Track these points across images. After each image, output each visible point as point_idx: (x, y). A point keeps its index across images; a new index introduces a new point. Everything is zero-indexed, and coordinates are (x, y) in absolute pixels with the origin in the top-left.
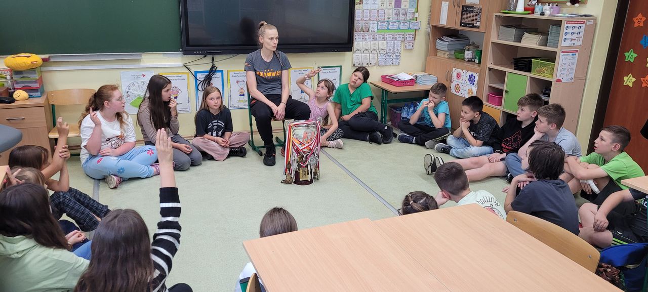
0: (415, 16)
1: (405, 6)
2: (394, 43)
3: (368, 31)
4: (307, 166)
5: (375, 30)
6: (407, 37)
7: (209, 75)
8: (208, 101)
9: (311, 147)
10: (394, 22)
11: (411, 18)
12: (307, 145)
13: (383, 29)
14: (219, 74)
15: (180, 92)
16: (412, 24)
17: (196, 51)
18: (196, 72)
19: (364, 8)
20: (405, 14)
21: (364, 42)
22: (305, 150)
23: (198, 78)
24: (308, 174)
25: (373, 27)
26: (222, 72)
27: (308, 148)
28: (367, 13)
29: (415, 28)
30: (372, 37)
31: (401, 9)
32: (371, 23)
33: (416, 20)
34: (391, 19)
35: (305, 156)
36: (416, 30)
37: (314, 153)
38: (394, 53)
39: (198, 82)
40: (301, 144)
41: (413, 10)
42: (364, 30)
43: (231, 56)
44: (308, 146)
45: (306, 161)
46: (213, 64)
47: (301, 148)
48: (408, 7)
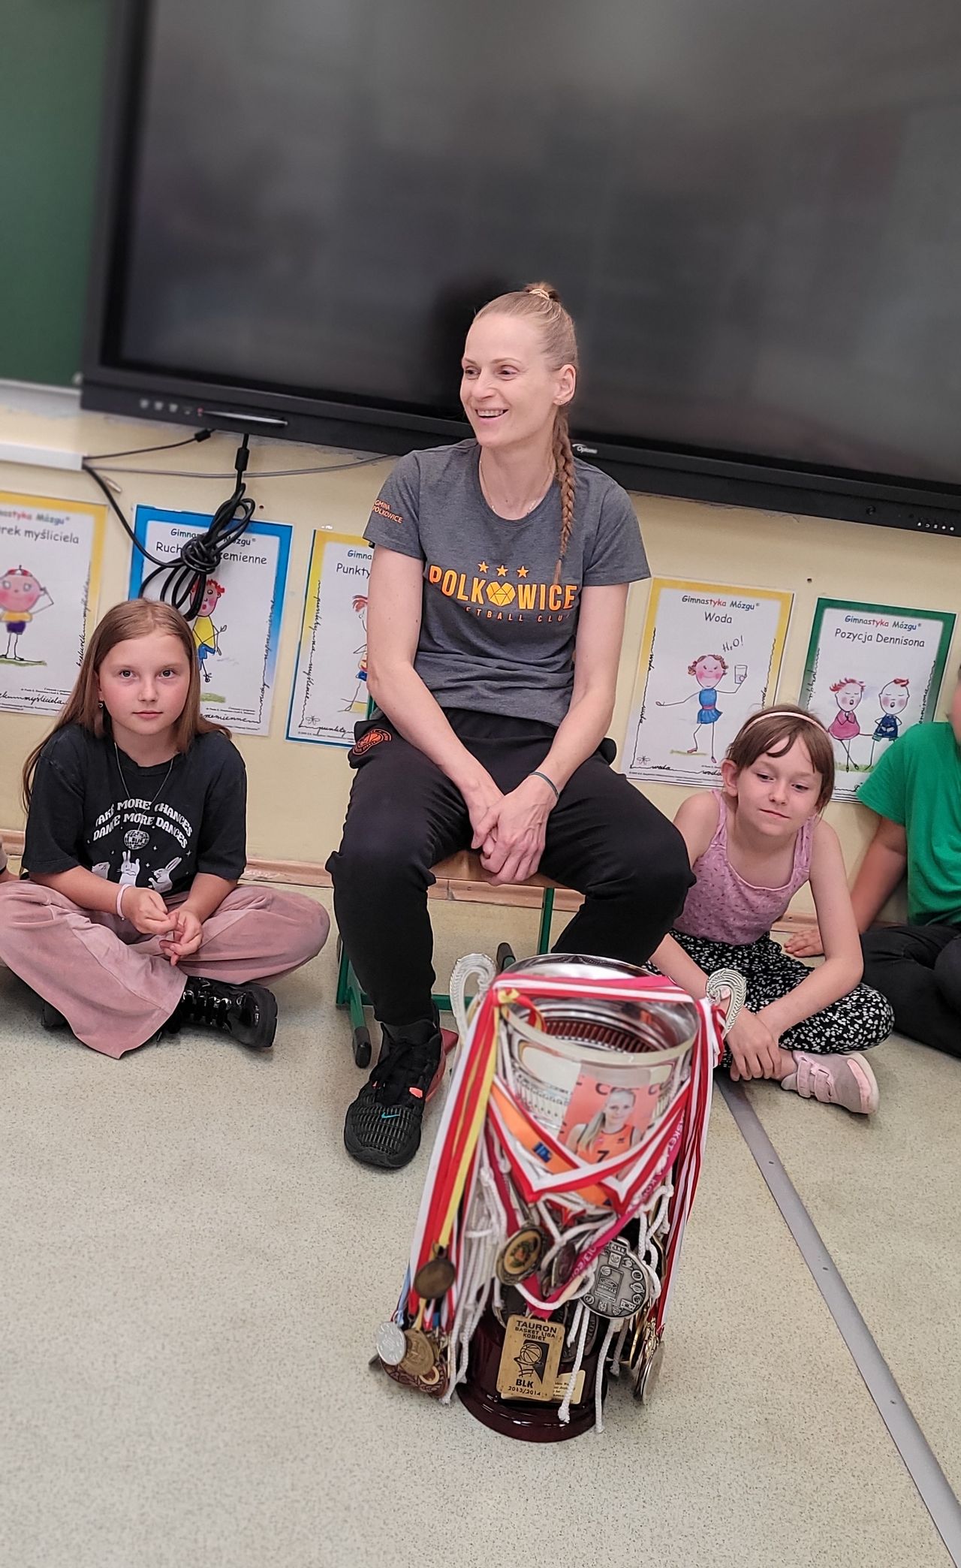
4: (564, 1316)
7: (205, 539)
8: (110, 681)
9: (621, 1187)
12: (587, 1170)
14: (265, 546)
15: (43, 601)
17: (153, 395)
18: (146, 513)
22: (574, 1204)
23: (150, 547)
24: (566, 1367)
26: (284, 533)
27: (593, 1190)
35: (560, 1240)
37: (631, 1231)
39: (149, 567)
40: (546, 1149)
43: (348, 456)
44: (596, 1180)
45: (565, 1280)
46: (241, 487)
47: (540, 1177)
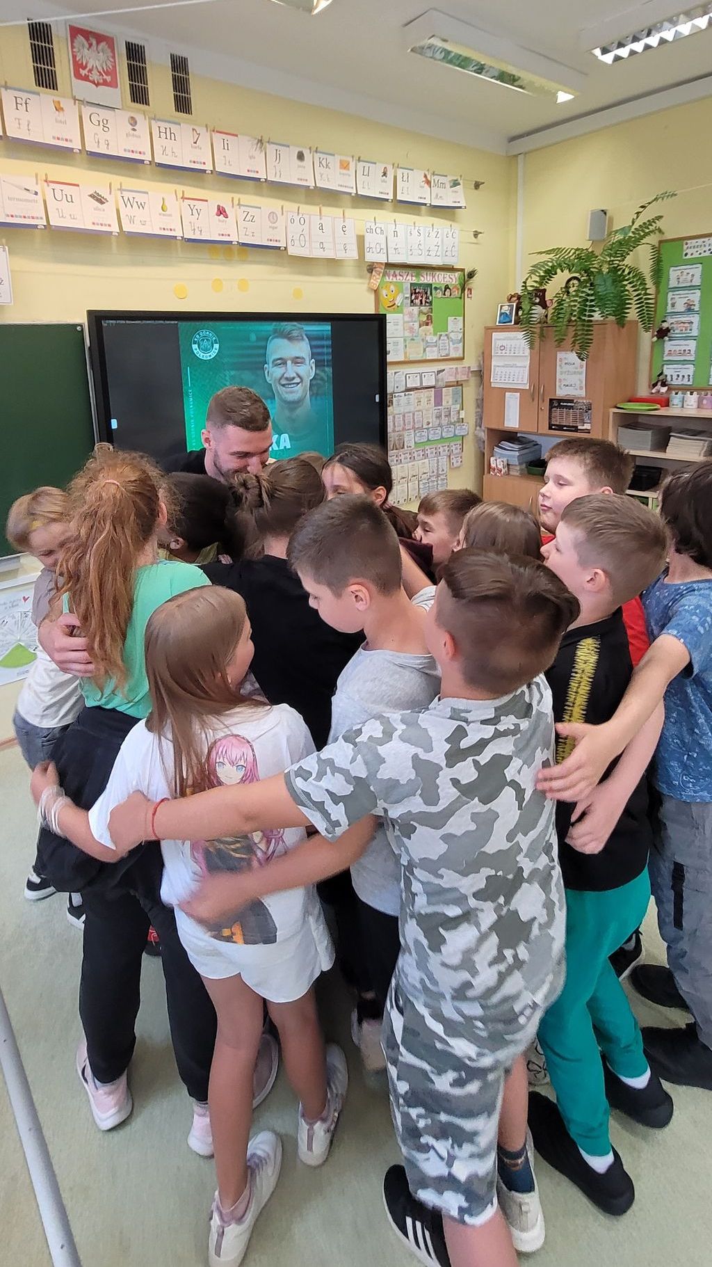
0: (461, 417)
1: (448, 402)
2: (438, 460)
3: (403, 447)
5: (413, 444)
6: (453, 448)
10: (434, 428)
11: (455, 419)
13: (422, 441)
16: (458, 428)
19: (395, 412)
20: (449, 415)
21: (399, 466)
25: (410, 439)
28: (399, 420)
29: (463, 434)
30: (409, 456)
31: (443, 407)
32: (406, 433)
33: (463, 422)
34: (430, 425)
36: (463, 436)
38: (438, 476)
41: (458, 407)
42: (398, 447)
48: (450, 403)
